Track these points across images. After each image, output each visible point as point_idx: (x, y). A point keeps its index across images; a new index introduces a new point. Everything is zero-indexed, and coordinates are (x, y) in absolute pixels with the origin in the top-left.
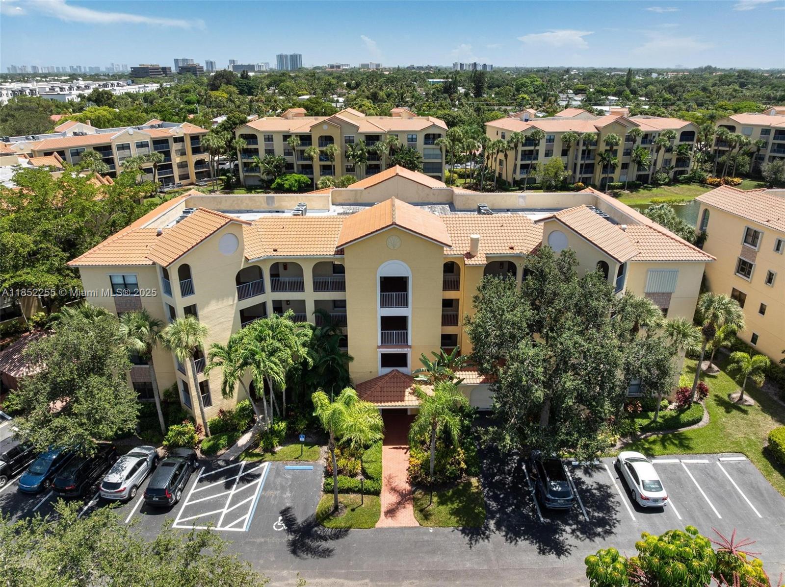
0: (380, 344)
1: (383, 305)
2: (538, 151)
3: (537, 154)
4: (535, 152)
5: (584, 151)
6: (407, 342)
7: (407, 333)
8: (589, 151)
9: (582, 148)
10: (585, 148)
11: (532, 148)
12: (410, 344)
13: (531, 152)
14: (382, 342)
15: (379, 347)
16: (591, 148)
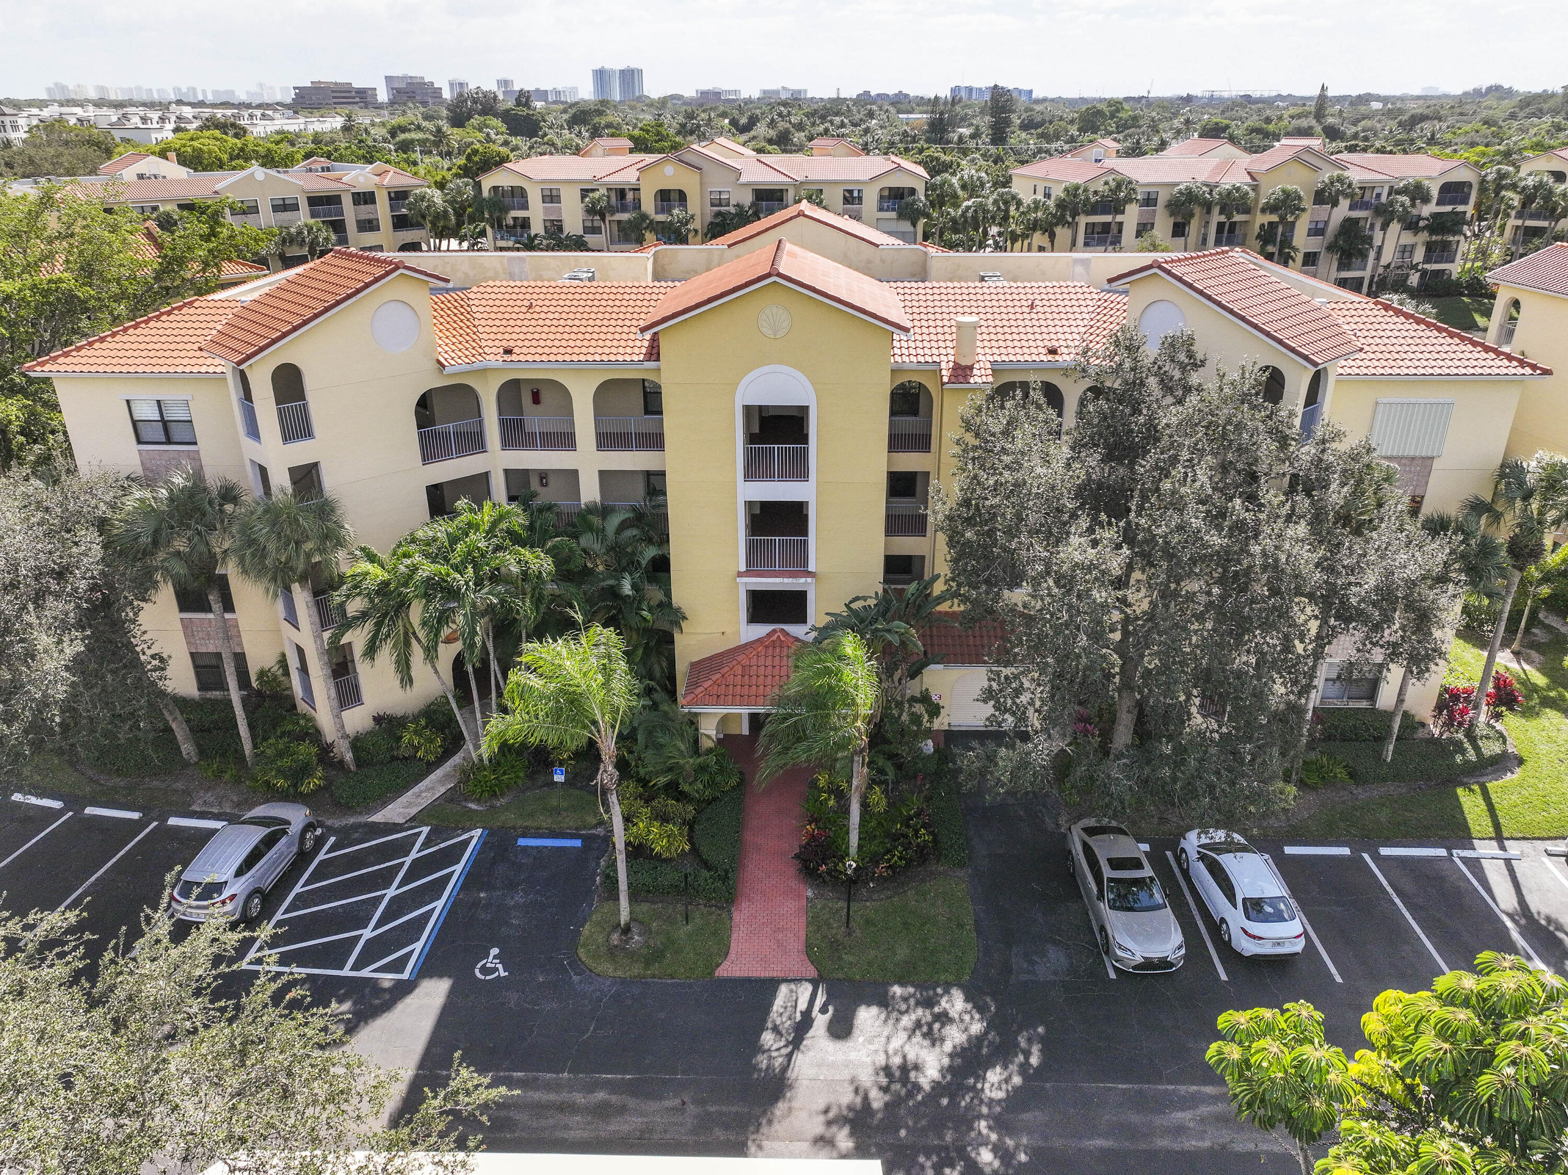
0: (743, 568)
1: (750, 475)
2: (1121, 224)
3: (1120, 231)
4: (1114, 229)
5: (1221, 226)
6: (805, 563)
7: (805, 543)
8: (1233, 225)
9: (1217, 217)
10: (1223, 218)
11: (1107, 218)
12: (812, 567)
13: (1106, 227)
14: (749, 563)
15: (740, 574)
16: (1237, 218)
